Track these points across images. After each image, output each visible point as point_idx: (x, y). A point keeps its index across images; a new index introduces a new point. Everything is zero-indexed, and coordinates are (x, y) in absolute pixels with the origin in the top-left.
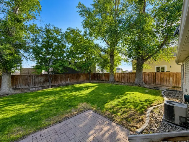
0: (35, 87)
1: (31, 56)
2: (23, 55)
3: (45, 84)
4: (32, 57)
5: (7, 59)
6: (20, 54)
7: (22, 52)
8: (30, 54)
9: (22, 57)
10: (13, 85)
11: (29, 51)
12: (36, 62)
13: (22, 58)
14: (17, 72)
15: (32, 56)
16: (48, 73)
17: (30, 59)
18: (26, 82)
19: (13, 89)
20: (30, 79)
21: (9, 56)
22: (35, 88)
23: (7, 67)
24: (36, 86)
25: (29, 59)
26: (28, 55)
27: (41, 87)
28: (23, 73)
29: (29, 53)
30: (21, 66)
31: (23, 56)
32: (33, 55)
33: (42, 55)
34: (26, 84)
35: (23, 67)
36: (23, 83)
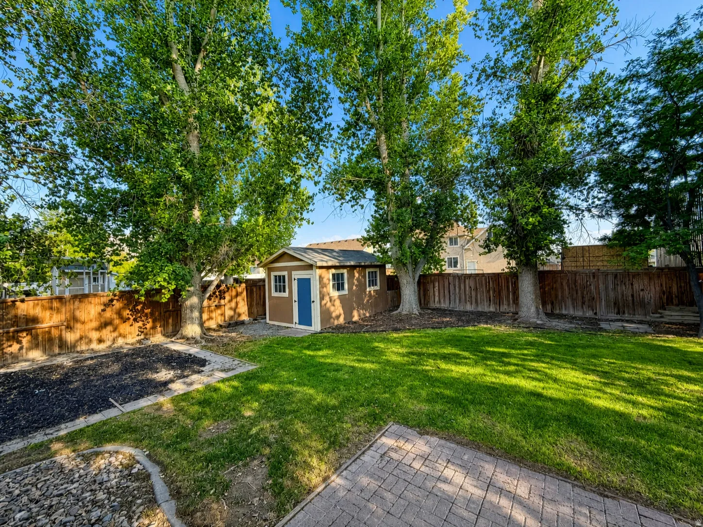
0: (622, 321)
1: (594, 197)
2: (566, 202)
3: (673, 315)
4: (597, 202)
5: (527, 224)
6: (556, 202)
7: (562, 193)
8: (588, 193)
9: (563, 211)
10: (544, 304)
11: (587, 184)
12: (616, 220)
13: (566, 214)
14: (554, 262)
15: (599, 199)
16: (689, 261)
17: (589, 211)
18: (583, 297)
19: (547, 314)
20: (597, 288)
21: (532, 216)
22: (620, 324)
23: (528, 248)
24: (626, 316)
25: (586, 213)
26: (582, 198)
27: (650, 324)
28: (570, 266)
29: (585, 192)
30: (563, 243)
31: (567, 205)
32: (600, 195)
33: (643, 181)
34: (583, 303)
35: (571, 244)
36: (574, 300)
